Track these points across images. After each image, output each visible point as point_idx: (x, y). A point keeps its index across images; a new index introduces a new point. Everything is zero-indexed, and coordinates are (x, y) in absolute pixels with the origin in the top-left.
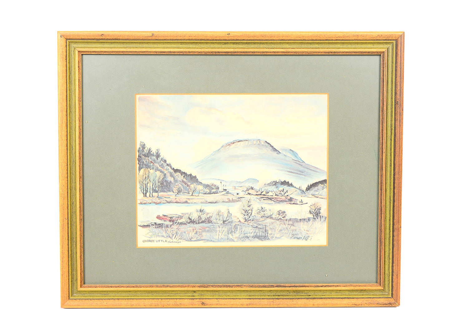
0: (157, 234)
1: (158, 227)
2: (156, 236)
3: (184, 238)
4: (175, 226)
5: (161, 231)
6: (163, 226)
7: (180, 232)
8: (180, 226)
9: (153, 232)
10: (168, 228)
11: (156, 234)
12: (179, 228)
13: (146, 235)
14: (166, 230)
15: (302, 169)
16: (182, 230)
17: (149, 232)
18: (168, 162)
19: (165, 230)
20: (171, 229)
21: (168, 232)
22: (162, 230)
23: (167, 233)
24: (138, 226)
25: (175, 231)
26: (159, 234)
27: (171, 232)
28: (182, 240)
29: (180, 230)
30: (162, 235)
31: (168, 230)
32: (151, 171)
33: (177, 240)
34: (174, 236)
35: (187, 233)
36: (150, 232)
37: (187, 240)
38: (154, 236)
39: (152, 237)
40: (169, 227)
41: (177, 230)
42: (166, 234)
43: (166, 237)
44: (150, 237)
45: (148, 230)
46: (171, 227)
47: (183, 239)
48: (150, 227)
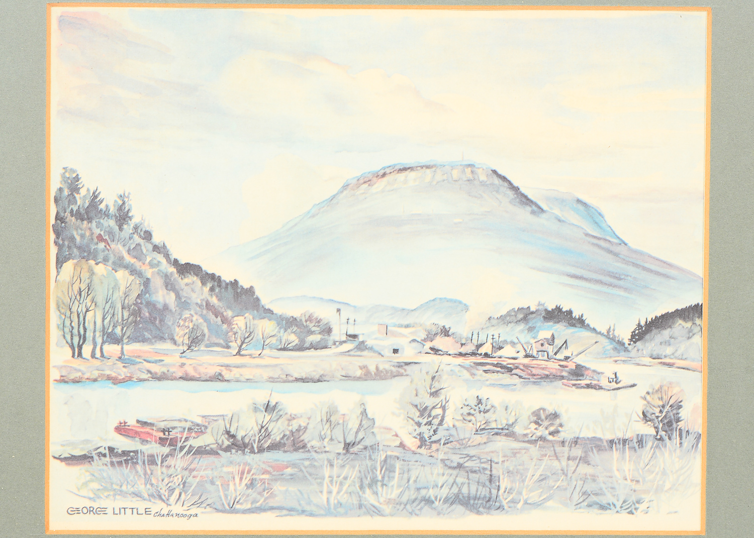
0: (118, 488)
1: (120, 463)
2: (111, 493)
3: (209, 502)
4: (179, 461)
5: (132, 478)
6: (137, 459)
7: (198, 480)
8: (197, 460)
9: (104, 478)
10: (153, 467)
11: (115, 487)
12: (192, 466)
13: (79, 490)
14: (149, 472)
15: (616, 266)
16: (202, 473)
17: (88, 478)
18: (157, 239)
19: (145, 474)
20: (164, 470)
21: (154, 481)
22: (134, 472)
23: (152, 485)
24: (51, 459)
25: (179, 476)
26: (124, 488)
27: (166, 481)
28: (203, 510)
29: (195, 473)
30: (132, 490)
31: (154, 472)
32: (100, 270)
33: (185, 507)
34: (177, 492)
35: (218, 483)
36: (92, 481)
37: (220, 507)
38: (106, 494)
39: (99, 497)
40: (159, 463)
41: (186, 473)
42: (148, 486)
43: (146, 496)
44: (92, 496)
45: (87, 471)
46: (165, 464)
47: (204, 505)
48: (93, 461)
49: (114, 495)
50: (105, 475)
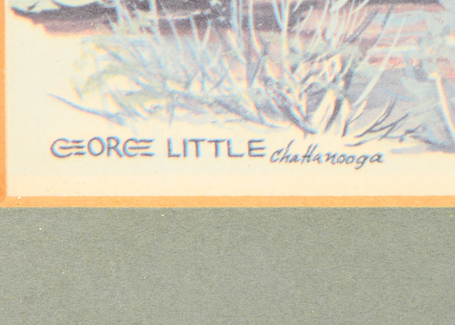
0: (179, 88)
1: (184, 26)
2: (163, 102)
3: (412, 123)
4: (334, 19)
5: (214, 63)
6: (228, 14)
7: (382, 67)
8: (381, 16)
9: (143, 64)
10: (269, 36)
11: (171, 86)
12: (369, 33)
13: (79, 94)
14: (258, 48)
16: (393, 50)
17: (104, 65)
19: (249, 52)
20: (297, 42)
21: (271, 72)
22: (220, 48)
23: (266, 81)
24: (9, 16)
25: (336, 59)
26: (195, 89)
27: (302, 70)
28: (397, 145)
29: (374, 50)
30: (215, 93)
31: (272, 49)
33: (350, 138)
34: (329, 100)
35: (435, 75)
36: (112, 71)
37: (439, 138)
38: (149, 104)
39: (132, 114)
40: (284, 25)
41: (354, 50)
42: (257, 84)
43: (251, 109)
44: (113, 109)
45: (101, 46)
46: (300, 27)
47: (398, 132)
48: (115, 20)
49: (171, 108)
50: (146, 55)
